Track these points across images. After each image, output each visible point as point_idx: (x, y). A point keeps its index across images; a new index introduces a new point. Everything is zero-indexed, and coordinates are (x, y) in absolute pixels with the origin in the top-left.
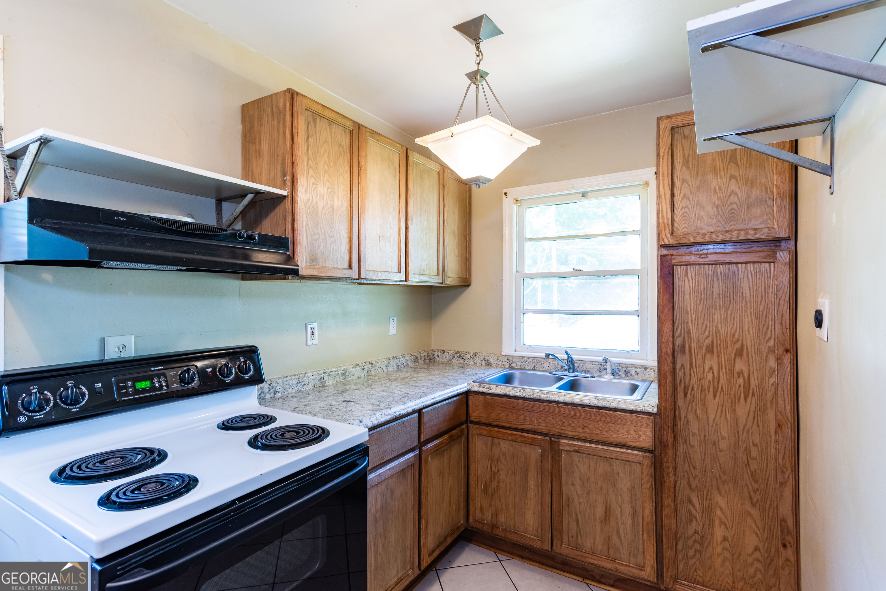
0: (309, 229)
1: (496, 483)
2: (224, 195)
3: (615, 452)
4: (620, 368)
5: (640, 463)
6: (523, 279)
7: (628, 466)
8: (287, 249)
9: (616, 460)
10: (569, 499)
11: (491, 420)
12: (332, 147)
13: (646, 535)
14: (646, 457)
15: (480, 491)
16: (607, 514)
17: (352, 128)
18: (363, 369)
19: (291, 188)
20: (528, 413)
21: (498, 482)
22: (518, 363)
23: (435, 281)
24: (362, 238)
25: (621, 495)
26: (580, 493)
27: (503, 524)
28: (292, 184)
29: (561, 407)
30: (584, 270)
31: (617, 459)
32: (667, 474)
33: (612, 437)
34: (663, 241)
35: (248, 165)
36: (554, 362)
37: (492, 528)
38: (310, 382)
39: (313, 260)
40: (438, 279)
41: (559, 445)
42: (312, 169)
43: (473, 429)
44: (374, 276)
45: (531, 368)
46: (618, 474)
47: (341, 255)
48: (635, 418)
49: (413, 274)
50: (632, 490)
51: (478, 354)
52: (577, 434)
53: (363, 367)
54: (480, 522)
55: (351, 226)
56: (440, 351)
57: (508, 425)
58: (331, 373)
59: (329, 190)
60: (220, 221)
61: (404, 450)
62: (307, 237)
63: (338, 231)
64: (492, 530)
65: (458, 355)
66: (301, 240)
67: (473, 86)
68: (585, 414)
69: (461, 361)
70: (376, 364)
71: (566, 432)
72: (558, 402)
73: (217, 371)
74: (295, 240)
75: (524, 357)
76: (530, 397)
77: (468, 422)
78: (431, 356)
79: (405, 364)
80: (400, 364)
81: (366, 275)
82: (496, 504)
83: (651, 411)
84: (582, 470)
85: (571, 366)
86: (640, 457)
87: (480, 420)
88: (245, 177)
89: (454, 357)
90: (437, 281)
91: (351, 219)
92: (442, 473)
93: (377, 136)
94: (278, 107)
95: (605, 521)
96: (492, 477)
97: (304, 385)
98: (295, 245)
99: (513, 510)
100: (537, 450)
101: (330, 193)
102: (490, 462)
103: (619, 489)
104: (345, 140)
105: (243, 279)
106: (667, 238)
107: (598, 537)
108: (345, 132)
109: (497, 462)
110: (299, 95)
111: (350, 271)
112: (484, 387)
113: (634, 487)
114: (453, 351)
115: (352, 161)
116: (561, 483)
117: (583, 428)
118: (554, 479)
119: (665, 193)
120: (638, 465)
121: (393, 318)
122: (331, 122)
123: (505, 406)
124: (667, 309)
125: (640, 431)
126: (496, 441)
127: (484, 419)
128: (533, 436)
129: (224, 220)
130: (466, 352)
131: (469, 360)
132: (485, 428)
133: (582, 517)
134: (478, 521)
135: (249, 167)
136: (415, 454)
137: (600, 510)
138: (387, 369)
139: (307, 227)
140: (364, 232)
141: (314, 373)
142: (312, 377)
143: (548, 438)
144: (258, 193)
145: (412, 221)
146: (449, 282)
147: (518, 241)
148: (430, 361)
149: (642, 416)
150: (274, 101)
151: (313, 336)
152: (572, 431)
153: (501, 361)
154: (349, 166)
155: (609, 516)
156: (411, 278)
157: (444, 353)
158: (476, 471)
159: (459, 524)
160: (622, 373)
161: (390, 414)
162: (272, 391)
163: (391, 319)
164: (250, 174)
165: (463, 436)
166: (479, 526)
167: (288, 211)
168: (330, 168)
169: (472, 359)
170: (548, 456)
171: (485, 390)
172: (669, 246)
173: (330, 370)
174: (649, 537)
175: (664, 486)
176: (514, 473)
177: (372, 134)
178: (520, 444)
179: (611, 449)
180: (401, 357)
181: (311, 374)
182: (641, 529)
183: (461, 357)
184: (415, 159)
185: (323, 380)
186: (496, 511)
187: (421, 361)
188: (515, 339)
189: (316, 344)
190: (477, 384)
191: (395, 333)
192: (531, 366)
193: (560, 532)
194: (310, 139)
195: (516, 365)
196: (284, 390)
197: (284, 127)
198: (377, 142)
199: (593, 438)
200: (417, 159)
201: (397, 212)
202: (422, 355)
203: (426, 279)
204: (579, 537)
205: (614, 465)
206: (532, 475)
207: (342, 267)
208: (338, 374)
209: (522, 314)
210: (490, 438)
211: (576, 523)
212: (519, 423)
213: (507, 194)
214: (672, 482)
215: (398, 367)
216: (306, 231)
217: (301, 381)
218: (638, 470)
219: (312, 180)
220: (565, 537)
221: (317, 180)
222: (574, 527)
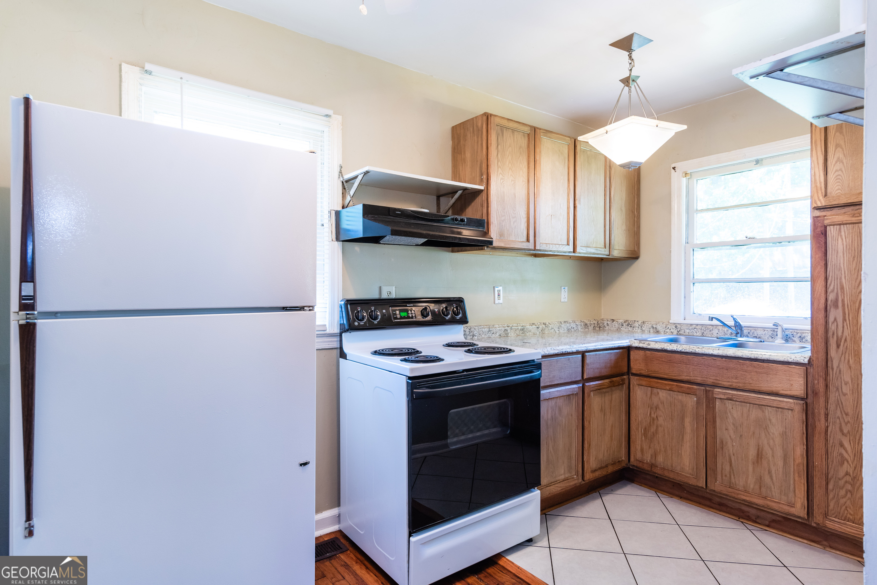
0: (499, 213)
1: (655, 427)
2: (441, 193)
3: (766, 400)
4: (795, 333)
5: (792, 410)
6: (693, 250)
7: (780, 412)
8: (484, 227)
9: (768, 407)
10: (722, 442)
11: (651, 372)
12: (514, 149)
13: (796, 475)
14: (797, 404)
15: (640, 434)
16: (760, 456)
17: (529, 132)
18: (538, 328)
19: (487, 184)
20: (684, 365)
21: (657, 427)
22: (686, 330)
23: (602, 253)
24: (537, 217)
25: (773, 439)
26: (733, 437)
27: (662, 464)
28: (487, 181)
29: (716, 360)
30: (758, 238)
31: (770, 406)
32: (818, 420)
33: (765, 386)
34: (816, 203)
35: (456, 170)
36: (723, 329)
37: (652, 467)
38: (497, 332)
39: (501, 235)
40: (605, 251)
41: (713, 393)
42: (501, 168)
43: (634, 380)
44: (547, 248)
45: (700, 335)
46: (770, 420)
47: (521, 231)
48: (788, 368)
49: (581, 246)
50: (784, 435)
51: (647, 323)
52: (730, 384)
53: (538, 326)
54: (640, 461)
55: (529, 208)
56: (609, 320)
57: (665, 376)
58: (513, 327)
59: (512, 182)
60: (439, 211)
61: (570, 381)
62: (497, 218)
63: (518, 213)
64: (651, 469)
65: (627, 323)
66: (493, 221)
67: (626, 88)
68: (738, 366)
69: (630, 329)
70: (549, 325)
71: (720, 382)
72: (712, 355)
73: (441, 311)
74: (489, 221)
75: (693, 324)
76: (686, 351)
77: (630, 375)
78: (601, 325)
79: (575, 328)
80: (570, 328)
81: (540, 246)
82: (655, 446)
83: (802, 361)
84: (735, 416)
85: (739, 331)
86: (791, 404)
87: (640, 372)
88: (454, 179)
89: (623, 326)
90: (604, 253)
91: (529, 203)
92: (603, 410)
93: (549, 135)
94: (477, 126)
95: (758, 462)
96: (652, 422)
97: (493, 333)
98: (489, 225)
99: (671, 451)
100: (693, 398)
101: (513, 184)
102: (649, 409)
103: (771, 434)
104: (523, 142)
105: (453, 251)
106: (819, 200)
107: (750, 477)
108: (524, 136)
109: (656, 409)
110: (492, 116)
111: (528, 243)
112: (644, 343)
113: (786, 432)
114: (622, 320)
115: (529, 158)
116: (715, 427)
117: (736, 378)
118: (709, 424)
119: (817, 159)
120: (790, 412)
121: (564, 287)
122: (513, 131)
123: (663, 360)
124: (819, 267)
125: (792, 380)
126: (655, 390)
127: (644, 372)
128: (689, 386)
129: (442, 210)
130: (635, 321)
131: (637, 328)
132: (645, 379)
133: (735, 459)
134: (638, 460)
135: (457, 171)
136: (579, 386)
137: (752, 453)
138: (559, 330)
139: (497, 211)
140: (539, 213)
141: (500, 326)
142: (499, 329)
143: (703, 388)
144: (465, 189)
145: (580, 201)
146: (616, 254)
147: (688, 212)
148: (600, 329)
149: (794, 366)
150: (475, 122)
151: (499, 297)
152: (726, 381)
153: (669, 328)
154: (527, 162)
155: (761, 458)
156: (578, 249)
157: (613, 322)
158: (637, 417)
159: (620, 460)
160: (796, 339)
161: (558, 350)
162: (471, 334)
163: (562, 288)
164: (458, 175)
165: (624, 385)
166: (640, 465)
167: (485, 201)
168: (513, 166)
169: (640, 327)
170: (703, 404)
171: (645, 346)
172: (822, 207)
173: (512, 325)
174: (799, 476)
175: (815, 430)
176: (672, 419)
177: (545, 134)
178: (677, 393)
179: (763, 397)
180: (571, 322)
181: (498, 326)
182: (792, 470)
183: (630, 326)
184: (583, 147)
185: (507, 332)
186: (655, 453)
187: (591, 328)
188: (685, 308)
189: (501, 304)
190: (637, 341)
191: (566, 300)
192: (700, 333)
193: (715, 471)
194: (499, 146)
195: (684, 332)
196: (479, 335)
197: (482, 140)
198: (549, 139)
199: (745, 387)
200: (584, 147)
201: (567, 195)
202: (592, 322)
203: (593, 251)
204: (732, 477)
205: (767, 412)
206: (688, 421)
207: (522, 241)
208: (518, 328)
209: (692, 284)
210: (650, 388)
211: (729, 463)
212: (676, 375)
213: (676, 169)
214: (823, 427)
215: (568, 330)
216: (496, 214)
217: (490, 330)
218: (789, 416)
219: (501, 176)
220: (719, 477)
221: (504, 176)
222: (727, 468)
